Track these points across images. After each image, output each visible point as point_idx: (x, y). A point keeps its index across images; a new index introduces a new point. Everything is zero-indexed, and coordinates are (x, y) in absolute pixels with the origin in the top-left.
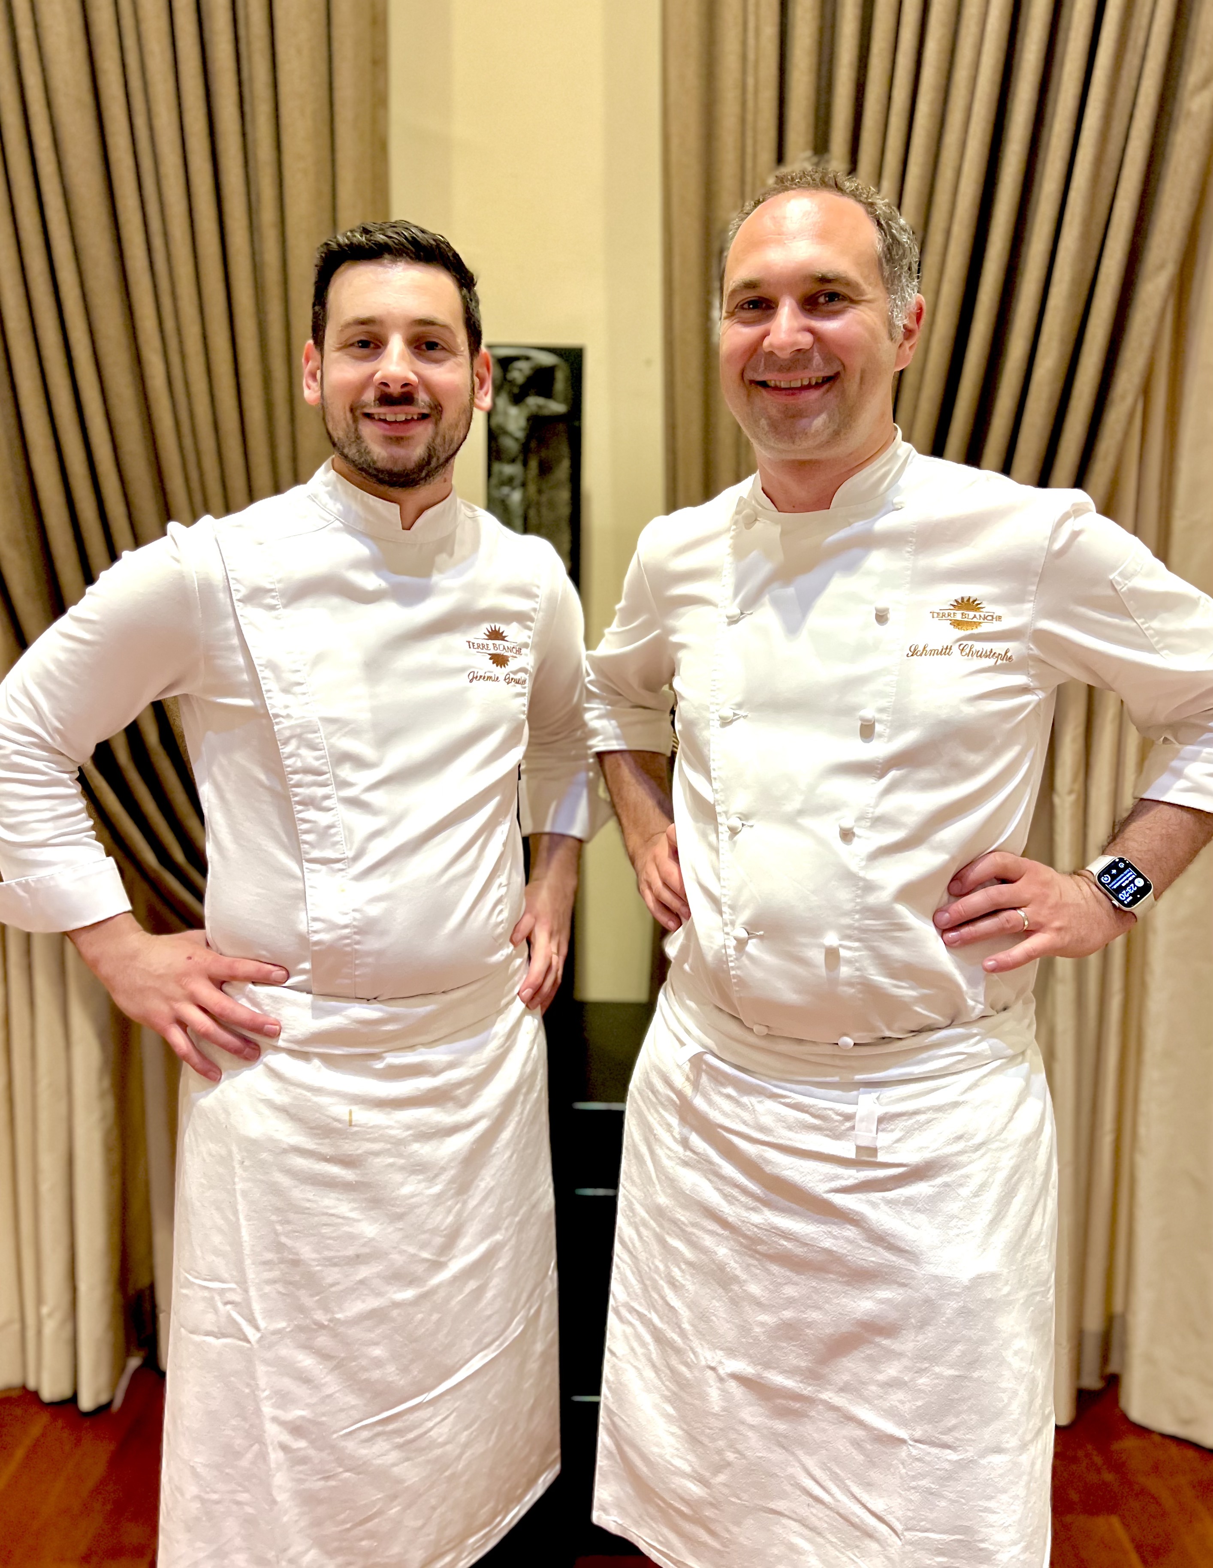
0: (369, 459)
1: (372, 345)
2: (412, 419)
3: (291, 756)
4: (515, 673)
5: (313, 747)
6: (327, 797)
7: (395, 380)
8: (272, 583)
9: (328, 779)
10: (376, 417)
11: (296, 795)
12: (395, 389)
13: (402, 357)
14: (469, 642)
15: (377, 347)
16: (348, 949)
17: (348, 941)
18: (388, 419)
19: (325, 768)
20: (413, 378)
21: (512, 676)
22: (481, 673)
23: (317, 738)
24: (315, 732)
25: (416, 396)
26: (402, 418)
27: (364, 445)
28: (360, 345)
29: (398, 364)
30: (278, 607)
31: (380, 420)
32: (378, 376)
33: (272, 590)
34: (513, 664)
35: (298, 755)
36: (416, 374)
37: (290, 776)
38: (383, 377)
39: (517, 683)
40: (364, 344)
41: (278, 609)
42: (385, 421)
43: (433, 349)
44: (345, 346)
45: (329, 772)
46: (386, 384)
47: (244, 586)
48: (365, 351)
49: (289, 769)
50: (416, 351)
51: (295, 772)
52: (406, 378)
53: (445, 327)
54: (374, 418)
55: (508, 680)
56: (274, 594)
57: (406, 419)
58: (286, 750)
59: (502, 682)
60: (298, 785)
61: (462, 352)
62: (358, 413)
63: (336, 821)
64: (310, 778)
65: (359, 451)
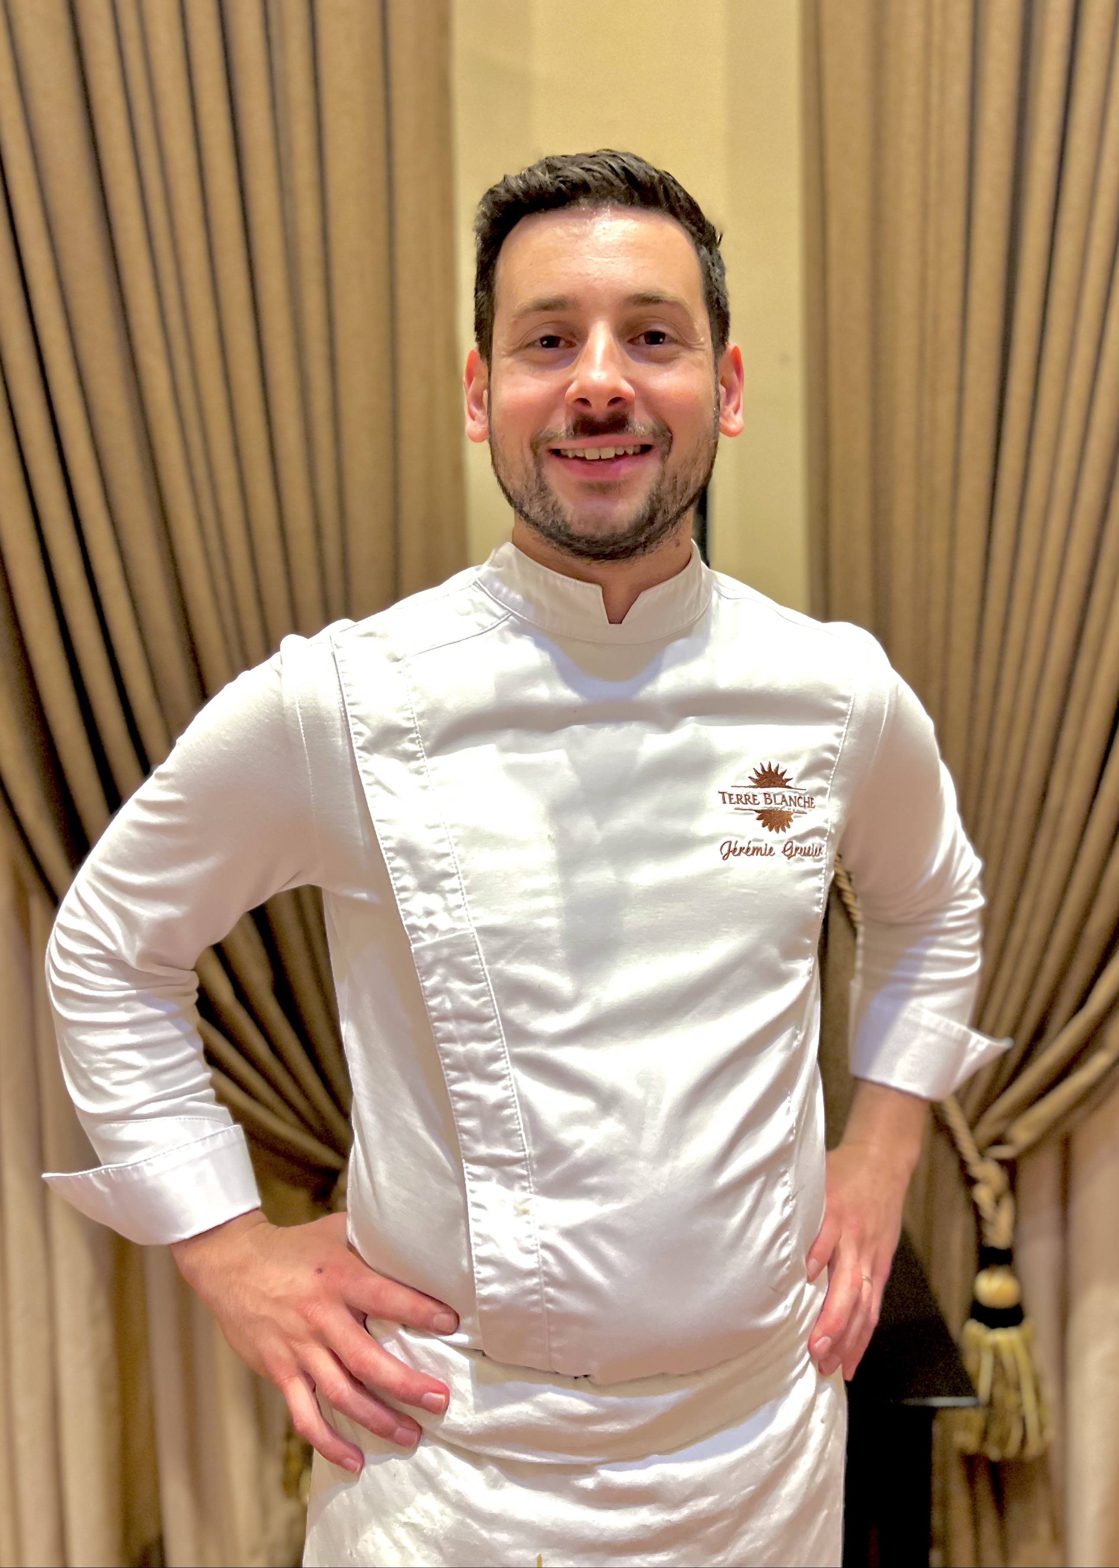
0: (559, 520)
1: (562, 343)
2: (625, 454)
3: (436, 992)
4: (802, 838)
5: (470, 977)
6: (494, 1057)
7: (599, 391)
8: (409, 719)
9: (493, 1028)
10: (570, 455)
11: (447, 1055)
12: (599, 410)
13: (609, 356)
14: (723, 793)
15: (571, 344)
16: (536, 1310)
17: (535, 1297)
18: (588, 457)
19: (487, 1011)
20: (626, 388)
21: (796, 844)
22: (743, 843)
23: (474, 962)
24: (471, 953)
25: (630, 418)
26: (609, 453)
27: (552, 499)
28: (545, 342)
29: (604, 367)
30: (419, 755)
31: (576, 458)
32: (573, 388)
33: (409, 730)
34: (798, 826)
35: (449, 992)
36: (631, 381)
37: (436, 1024)
38: (581, 389)
39: (804, 855)
40: (551, 342)
41: (418, 759)
42: (583, 459)
43: (658, 343)
44: (521, 348)
45: (496, 1017)
46: (584, 402)
47: (368, 725)
48: (551, 353)
49: (434, 1014)
50: (631, 346)
51: (443, 1018)
52: (616, 390)
53: (675, 304)
54: (566, 457)
55: (789, 852)
56: (414, 735)
57: (616, 455)
58: (429, 983)
59: (779, 859)
60: (450, 1039)
61: (702, 344)
62: (542, 450)
63: (509, 1097)
64: (468, 1027)
65: (543, 509)
